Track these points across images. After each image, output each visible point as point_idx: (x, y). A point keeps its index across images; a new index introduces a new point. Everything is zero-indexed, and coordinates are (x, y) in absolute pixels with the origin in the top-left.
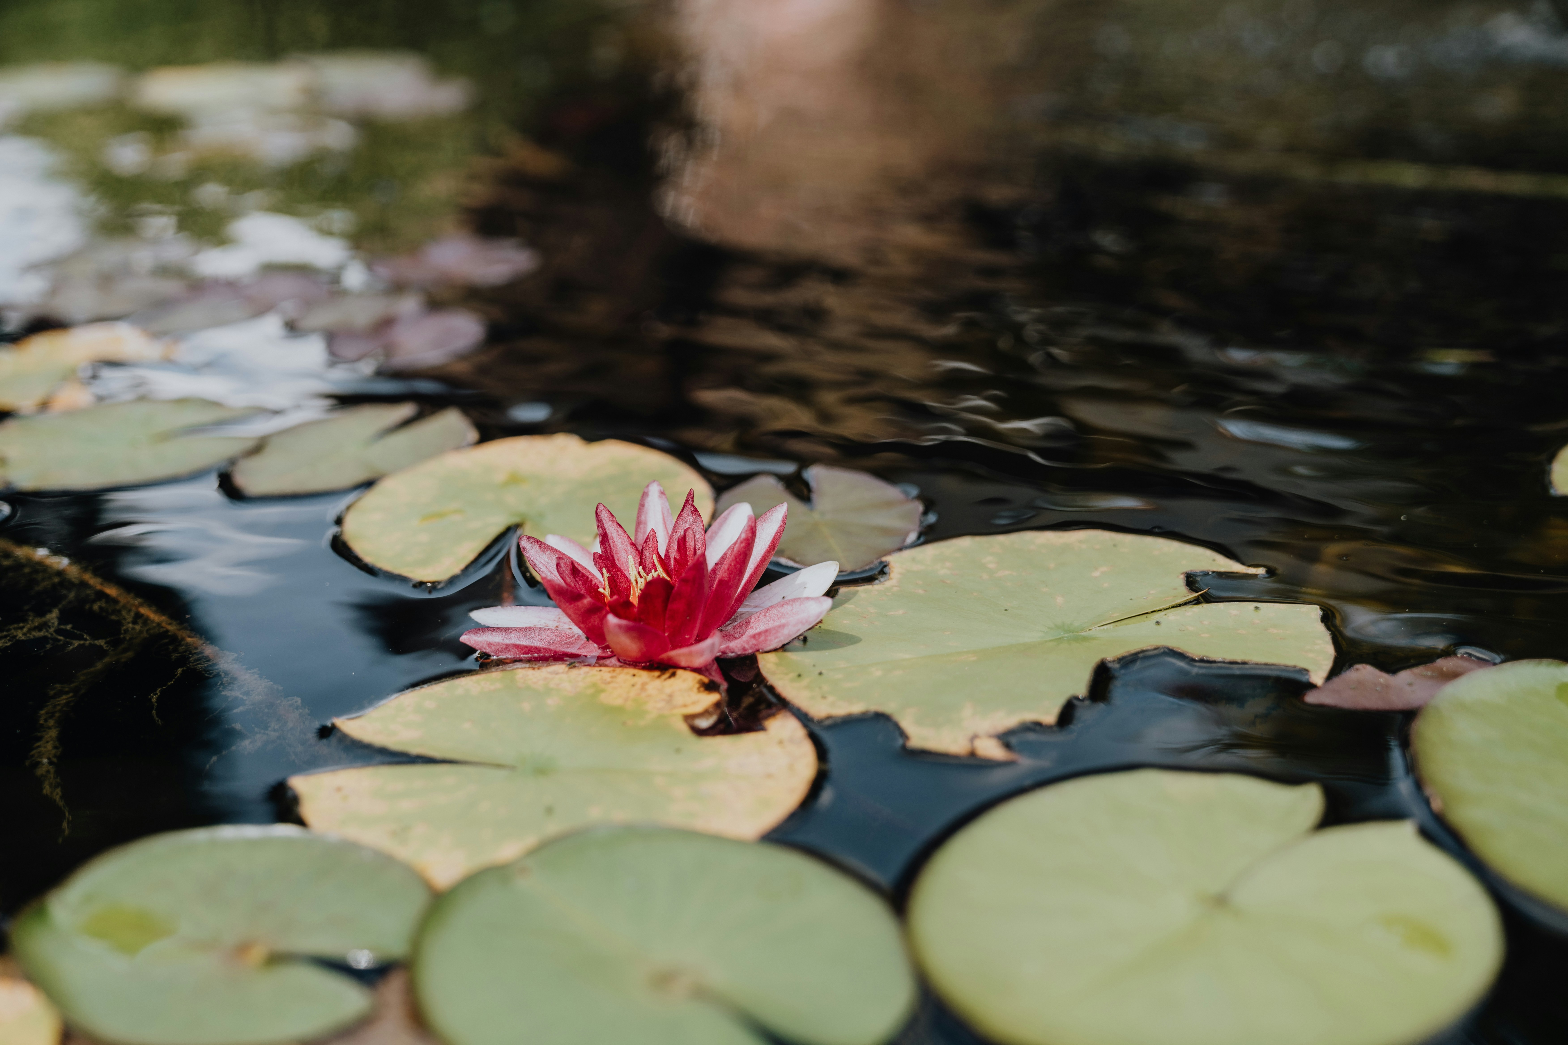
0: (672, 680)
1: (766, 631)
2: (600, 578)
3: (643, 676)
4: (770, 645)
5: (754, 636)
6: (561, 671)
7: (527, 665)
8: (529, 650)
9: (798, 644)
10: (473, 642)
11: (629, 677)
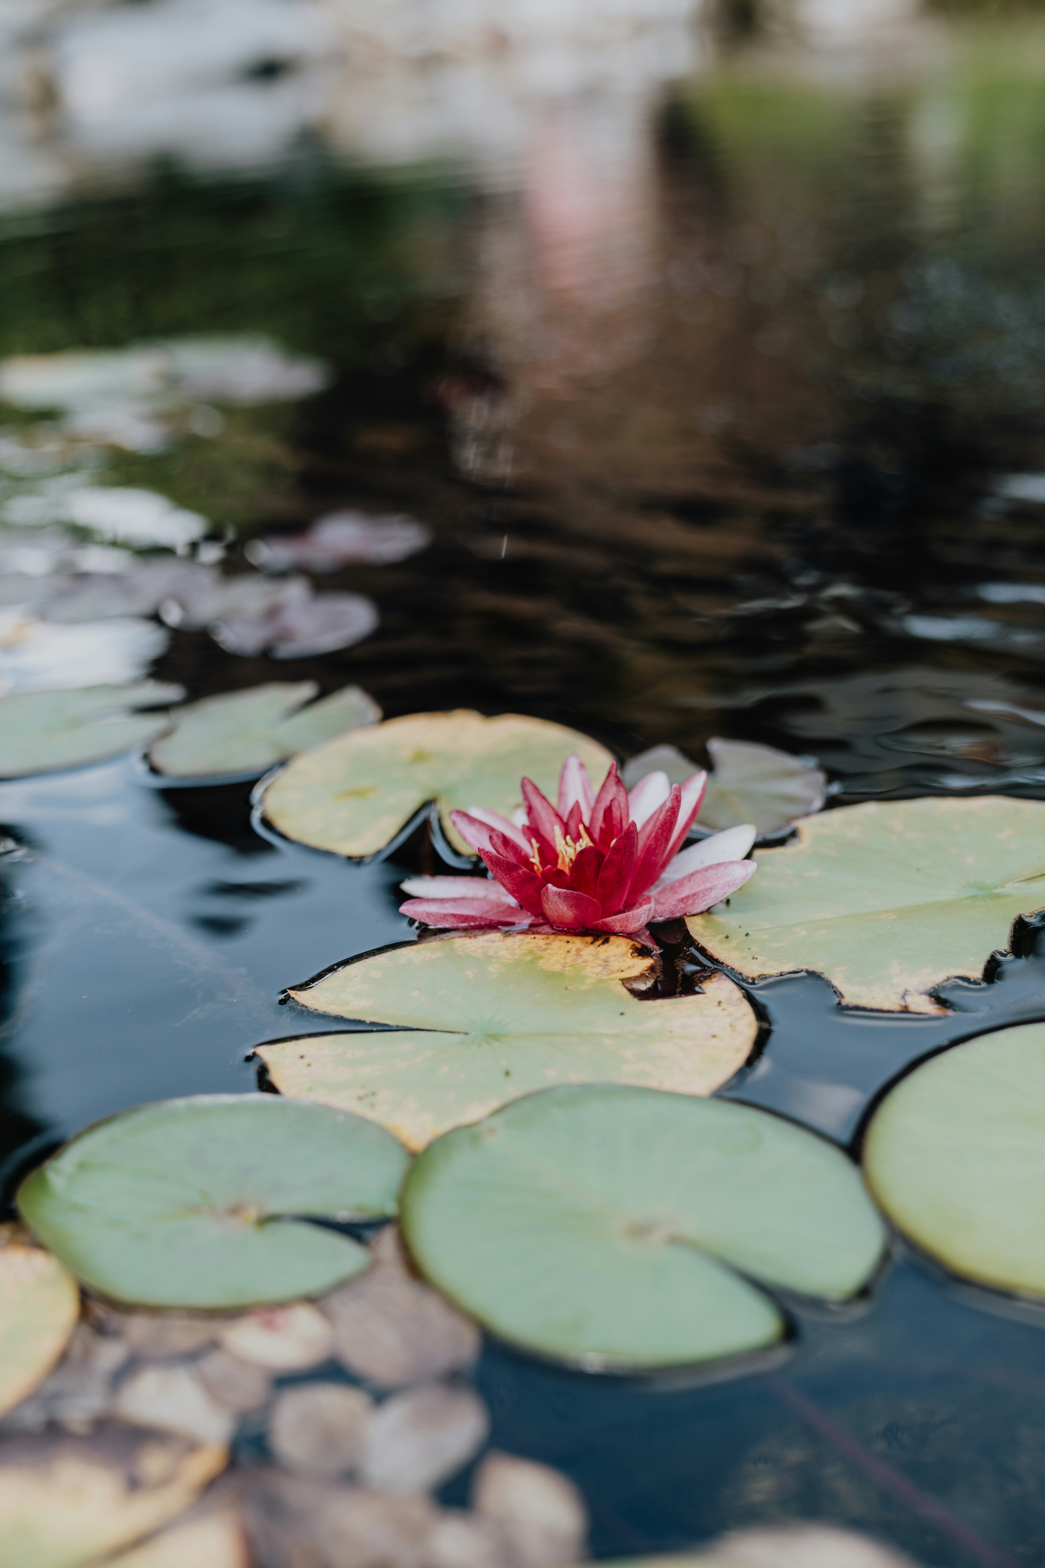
0: (606, 946)
1: (694, 894)
2: (530, 849)
3: (577, 943)
4: (697, 908)
5: (682, 900)
6: (497, 939)
7: (463, 934)
8: (466, 919)
9: (723, 906)
10: (412, 913)
11: (563, 944)
